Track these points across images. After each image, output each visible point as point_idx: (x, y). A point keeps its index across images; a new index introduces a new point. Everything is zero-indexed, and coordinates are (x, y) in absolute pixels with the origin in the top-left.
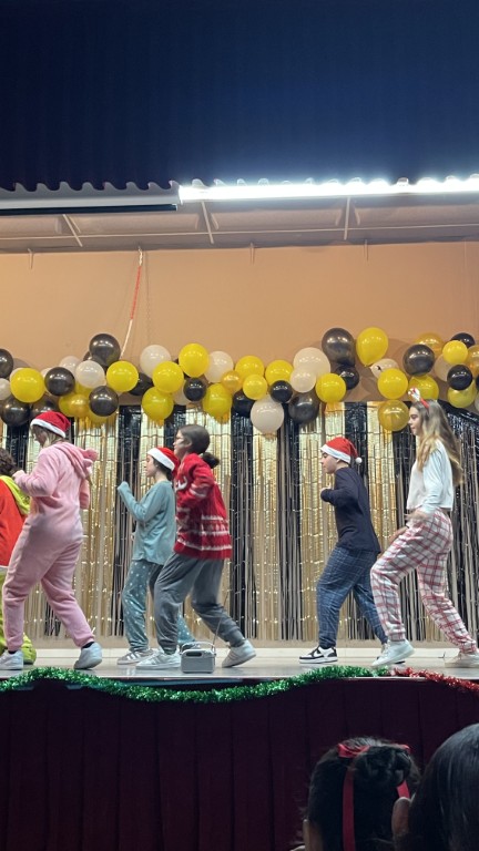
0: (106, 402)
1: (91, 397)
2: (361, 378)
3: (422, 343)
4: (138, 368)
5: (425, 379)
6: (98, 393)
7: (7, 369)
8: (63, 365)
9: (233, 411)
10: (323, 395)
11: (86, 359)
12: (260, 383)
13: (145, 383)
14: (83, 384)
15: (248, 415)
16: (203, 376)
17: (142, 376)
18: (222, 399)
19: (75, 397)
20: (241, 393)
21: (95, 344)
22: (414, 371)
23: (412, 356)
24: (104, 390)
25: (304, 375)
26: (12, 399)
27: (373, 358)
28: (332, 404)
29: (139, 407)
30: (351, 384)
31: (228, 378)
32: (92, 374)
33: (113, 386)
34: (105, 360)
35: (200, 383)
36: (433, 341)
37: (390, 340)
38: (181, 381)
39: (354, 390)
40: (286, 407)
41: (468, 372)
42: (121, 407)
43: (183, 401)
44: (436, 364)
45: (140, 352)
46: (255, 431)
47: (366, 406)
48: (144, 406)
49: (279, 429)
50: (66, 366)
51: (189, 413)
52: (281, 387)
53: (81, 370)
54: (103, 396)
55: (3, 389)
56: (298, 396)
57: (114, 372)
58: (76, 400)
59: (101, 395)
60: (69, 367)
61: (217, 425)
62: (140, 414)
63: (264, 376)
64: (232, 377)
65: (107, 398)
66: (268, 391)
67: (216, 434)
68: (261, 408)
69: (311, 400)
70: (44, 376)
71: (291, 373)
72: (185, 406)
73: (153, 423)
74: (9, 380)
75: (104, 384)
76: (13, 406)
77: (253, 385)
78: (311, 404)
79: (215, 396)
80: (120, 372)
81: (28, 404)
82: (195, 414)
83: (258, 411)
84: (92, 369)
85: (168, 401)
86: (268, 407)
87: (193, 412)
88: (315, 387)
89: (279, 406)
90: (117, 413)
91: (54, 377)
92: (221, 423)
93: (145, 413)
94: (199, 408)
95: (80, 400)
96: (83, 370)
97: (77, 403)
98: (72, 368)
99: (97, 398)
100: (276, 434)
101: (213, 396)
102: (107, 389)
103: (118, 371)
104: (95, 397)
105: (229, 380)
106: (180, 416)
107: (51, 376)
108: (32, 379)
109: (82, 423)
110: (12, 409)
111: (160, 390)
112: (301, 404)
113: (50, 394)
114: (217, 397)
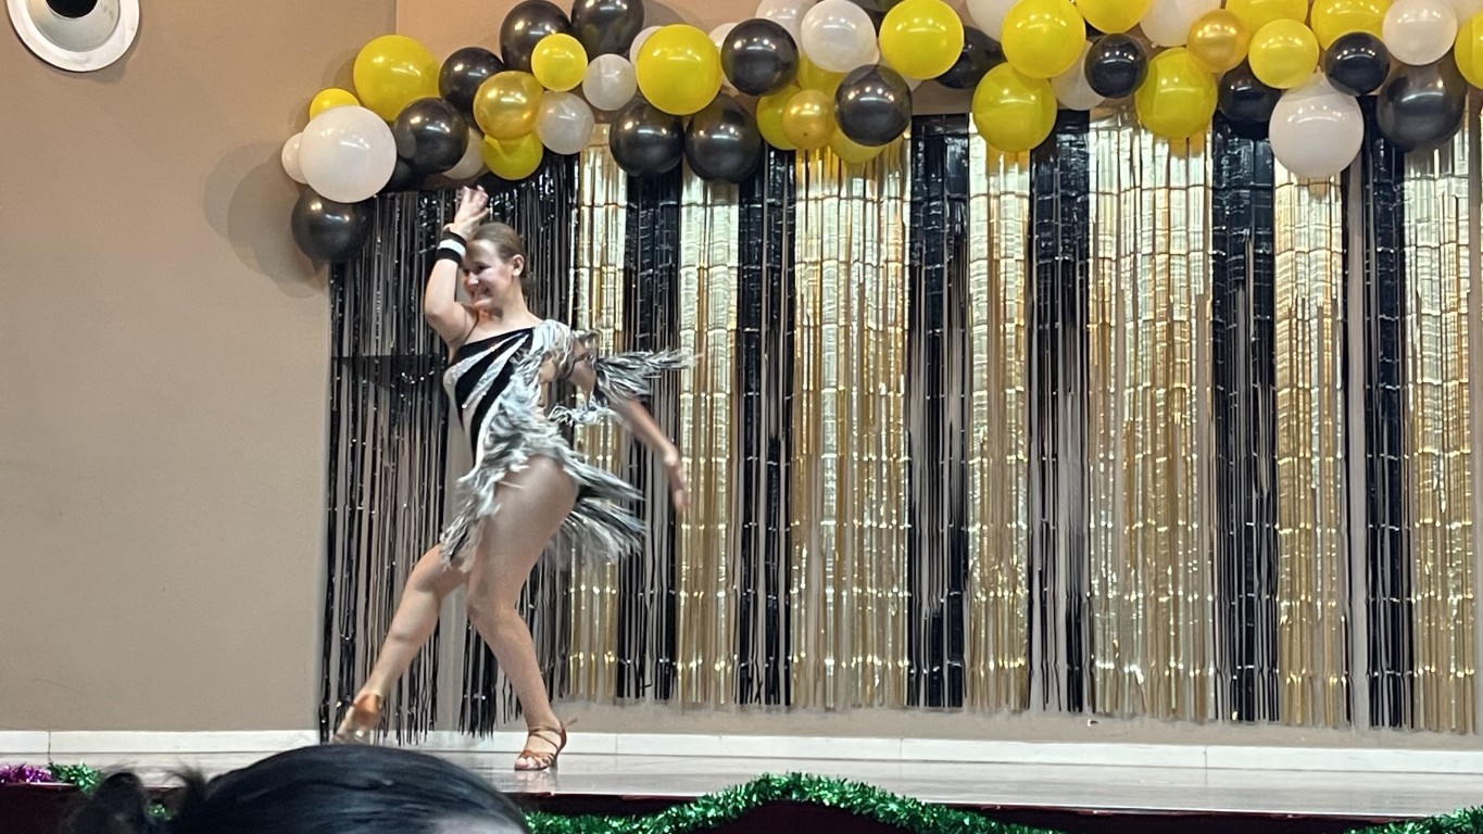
0: (879, 108)
1: (840, 95)
6: (860, 84)
7: (627, 29)
8: (766, 13)
9: (1219, 121)
10: (1476, 70)
12: (1298, 42)
13: (982, 54)
14: (813, 60)
15: (1260, 131)
16: (1137, 29)
17: (972, 34)
18: (1190, 90)
19: (800, 95)
20: (1244, 70)
24: (873, 74)
25: (1425, 14)
26: (639, 106)
29: (963, 119)
31: (1208, 32)
32: (844, 35)
33: (898, 63)
35: (1129, 47)
38: (1082, 44)
40: (1368, 107)
42: (914, 118)
46: (1281, 173)
48: (979, 116)
49: (1349, 167)
50: (774, 15)
51: (1097, 130)
52: (1358, 51)
53: (815, 24)
54: (873, 92)
55: (617, 80)
56: (1403, 76)
57: (899, 27)
58: (801, 103)
59: (868, 89)
60: (783, 19)
61: (1174, 160)
62: (967, 136)
63: (1308, 23)
64: (1218, 26)
65: (883, 96)
66: (1319, 64)
67: (1172, 184)
68: (1300, 111)
69: (1440, 84)
70: (719, 44)
71: (1383, 12)
72: (1087, 113)
73: (1001, 160)
74: (628, 58)
75: (875, 61)
76: (643, 124)
77: (1278, 46)
78: (1441, 94)
79: (1170, 83)
80: (916, 26)
81: (679, 118)
82: (1115, 133)
83: (1290, 120)
84: (843, 20)
85: (1043, 99)
86: (1319, 108)
87: (1108, 129)
88: (1452, 49)
89: (1349, 103)
90: (907, 135)
91: (744, 46)
92: (1186, 157)
93: (979, 133)
94: (1126, 115)
95: (813, 103)
96: (820, 25)
97: (804, 113)
98: (789, 21)
99: (857, 97)
100: (1338, 183)
101: (1164, 82)
102: (881, 74)
103: (912, 25)
104: (851, 96)
105: (1211, 35)
106: (1073, 138)
107: (738, 45)
108: (690, 52)
109: (816, 165)
110: (641, 131)
111: (1020, 70)
112: (1412, 97)
113: (734, 91)
114: (1177, 85)
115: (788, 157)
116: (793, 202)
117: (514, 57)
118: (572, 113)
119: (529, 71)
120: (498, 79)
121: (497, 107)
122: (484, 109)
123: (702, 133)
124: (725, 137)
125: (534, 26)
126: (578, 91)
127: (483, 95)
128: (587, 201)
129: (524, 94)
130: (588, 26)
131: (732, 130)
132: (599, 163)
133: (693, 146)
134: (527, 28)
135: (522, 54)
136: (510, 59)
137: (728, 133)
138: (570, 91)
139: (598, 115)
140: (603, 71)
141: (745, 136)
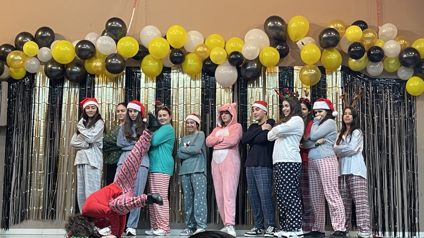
0: (117, 64)
1: (106, 61)
2: (290, 50)
3: (332, 27)
4: (139, 41)
5: (333, 51)
6: (112, 58)
7: (50, 41)
8: (88, 38)
9: (203, 71)
10: (264, 62)
11: (103, 35)
12: (222, 53)
13: (143, 52)
14: (101, 52)
15: (213, 74)
16: (183, 48)
17: (141, 46)
19: (96, 60)
20: (209, 59)
21: (109, 24)
22: (325, 45)
23: (325, 36)
24: (115, 56)
25: (252, 48)
26: (53, 61)
27: (298, 37)
28: (270, 67)
29: (139, 68)
30: (283, 54)
31: (200, 49)
32: (108, 45)
33: (122, 53)
34: (116, 35)
35: (181, 52)
36: (339, 25)
37: (310, 24)
38: (168, 51)
39: (285, 58)
40: (239, 70)
41: (363, 47)
42: (126, 67)
43: (169, 64)
44: (341, 42)
45: (141, 31)
46: (218, 85)
47: (293, 70)
48: (143, 67)
49: (234, 84)
50: (90, 39)
51: (173, 72)
52: (236, 56)
53: (100, 42)
54: (115, 61)
55: (47, 54)
56: (247, 62)
57: (122, 44)
58: (96, 62)
59: (114, 60)
60: (92, 40)
61: (192, 81)
62: (140, 72)
63: (225, 48)
64: (202, 48)
65: (117, 61)
66: (227, 58)
67: (192, 87)
68: (222, 70)
69: (256, 65)
70: (75, 46)
71: (242, 46)
72: (170, 68)
73: (149, 79)
74: (50, 48)
75: (116, 53)
76: (54, 66)
77: (217, 54)
78: (256, 67)
79: (191, 61)
80: (127, 44)
81: (64, 65)
82: (177, 74)
83: (220, 72)
84: (107, 41)
85: (159, 64)
86: (227, 69)
87: (176, 72)
88: (259, 56)
89: (234, 68)
90: (125, 72)
91: (81, 47)
92: (195, 80)
93: (143, 72)
94: (180, 69)
95: (99, 63)
96: (101, 42)
97: (97, 65)
98: (94, 41)
99: (111, 61)
100: (232, 88)
101: (189, 61)
102: (117, 56)
103: (125, 44)
104: (109, 61)
105: (201, 50)
106: (167, 74)
107: (79, 46)
108: (66, 48)
109: (100, 78)
110: (53, 68)
111: (153, 57)
112: (249, 67)
113: (79, 58)
114: (192, 62)
115: (93, 76)
116: (94, 88)
117: (18, 47)
118: (34, 62)
119: (23, 51)
120: (14, 53)
121: (13, 60)
122: (10, 61)
123: (70, 69)
124: (76, 70)
125: (24, 39)
126: (36, 56)
127: (9, 56)
128: (38, 86)
129: (21, 57)
130: (39, 39)
131: (78, 68)
132: (41, 76)
133: (67, 72)
134: (22, 39)
135: (21, 46)
136: (17, 48)
137: (77, 69)
138: (34, 56)
139: (41, 63)
140: (43, 51)
141: (81, 70)
